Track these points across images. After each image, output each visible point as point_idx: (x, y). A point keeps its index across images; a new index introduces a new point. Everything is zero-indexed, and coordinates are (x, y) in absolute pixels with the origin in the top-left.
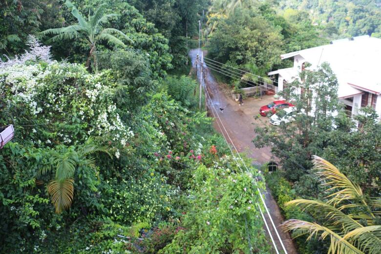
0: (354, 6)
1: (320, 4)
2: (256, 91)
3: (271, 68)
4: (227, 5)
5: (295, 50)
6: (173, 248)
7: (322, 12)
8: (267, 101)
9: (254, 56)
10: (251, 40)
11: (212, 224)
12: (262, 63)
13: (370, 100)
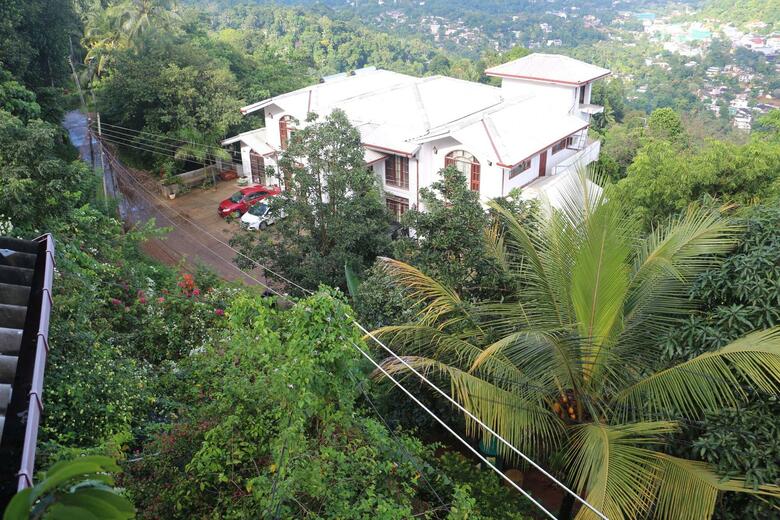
0: (330, 23)
1: (276, 19)
2: (205, 176)
3: (225, 133)
4: (122, 24)
5: (260, 100)
6: (210, 455)
7: (283, 33)
8: (228, 191)
9: (192, 113)
10: (182, 85)
11: (297, 387)
12: (208, 125)
13: (398, 167)
